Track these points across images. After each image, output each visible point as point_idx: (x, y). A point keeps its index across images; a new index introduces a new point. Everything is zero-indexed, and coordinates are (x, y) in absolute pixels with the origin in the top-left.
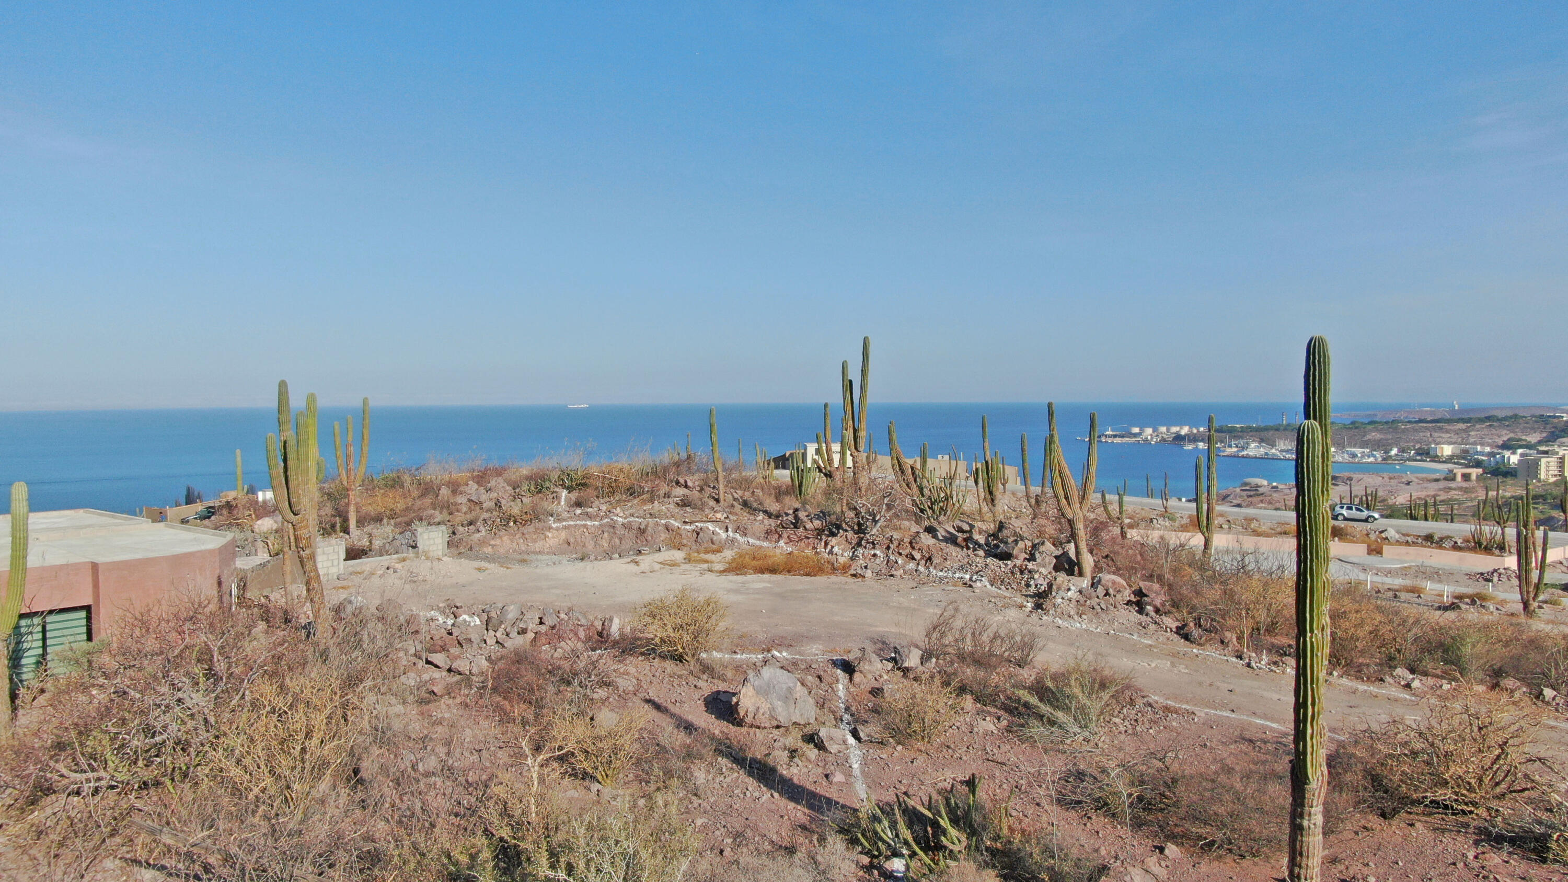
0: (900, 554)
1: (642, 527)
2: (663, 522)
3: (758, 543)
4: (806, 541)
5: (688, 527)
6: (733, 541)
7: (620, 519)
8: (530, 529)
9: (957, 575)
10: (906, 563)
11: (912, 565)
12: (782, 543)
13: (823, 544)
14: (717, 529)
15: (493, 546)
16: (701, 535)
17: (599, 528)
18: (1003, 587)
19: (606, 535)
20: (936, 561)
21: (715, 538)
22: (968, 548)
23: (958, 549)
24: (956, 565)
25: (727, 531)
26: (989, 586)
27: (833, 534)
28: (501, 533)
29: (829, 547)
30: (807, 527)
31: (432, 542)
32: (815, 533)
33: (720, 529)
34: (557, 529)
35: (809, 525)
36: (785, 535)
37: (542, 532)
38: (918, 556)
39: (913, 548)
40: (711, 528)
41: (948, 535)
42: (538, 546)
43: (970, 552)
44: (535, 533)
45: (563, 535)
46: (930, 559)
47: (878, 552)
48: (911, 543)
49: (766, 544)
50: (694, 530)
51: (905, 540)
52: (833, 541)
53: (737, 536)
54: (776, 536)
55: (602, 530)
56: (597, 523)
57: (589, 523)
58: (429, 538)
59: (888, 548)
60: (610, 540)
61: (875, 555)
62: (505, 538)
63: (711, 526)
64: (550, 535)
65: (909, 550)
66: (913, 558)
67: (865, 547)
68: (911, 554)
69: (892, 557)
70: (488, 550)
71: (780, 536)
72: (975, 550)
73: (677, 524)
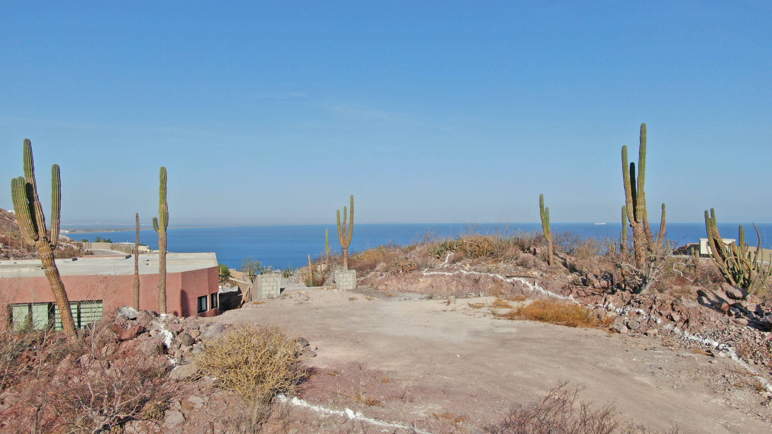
0: (661, 314)
1: (477, 278)
2: (492, 275)
3: (554, 295)
4: (592, 296)
5: (508, 280)
6: (538, 292)
7: (465, 272)
8: (409, 275)
9: (707, 341)
10: (665, 323)
11: (669, 326)
12: (571, 296)
13: (603, 300)
14: (527, 283)
15: (386, 285)
16: (515, 286)
17: (451, 277)
18: (751, 361)
19: (454, 282)
20: (692, 324)
21: (524, 289)
22: (730, 314)
23: (719, 314)
24: (710, 331)
25: (534, 285)
26: (734, 357)
27: (613, 292)
28: (392, 277)
29: (607, 303)
30: (596, 285)
31: (345, 280)
32: (602, 290)
33: (530, 283)
34: (426, 277)
35: (597, 284)
36: (575, 291)
37: (416, 278)
38: (676, 317)
39: (674, 310)
40: (523, 282)
41: (717, 301)
42: (412, 287)
43: (731, 319)
44: (412, 278)
45: (430, 280)
46: (687, 321)
47: (641, 311)
48: (672, 305)
49: (561, 297)
50: (512, 283)
51: (667, 302)
52: (611, 298)
53: (541, 289)
54: (569, 291)
55: (453, 278)
56: (451, 274)
57: (446, 274)
58: (343, 277)
59: (651, 308)
60: (457, 286)
61: (638, 313)
62: (394, 281)
63: (523, 280)
64: (421, 280)
65: (669, 311)
66: (672, 319)
67: (633, 306)
68: (670, 315)
69: (653, 317)
70: (382, 287)
71: (571, 292)
72: (738, 316)
73: (501, 277)
